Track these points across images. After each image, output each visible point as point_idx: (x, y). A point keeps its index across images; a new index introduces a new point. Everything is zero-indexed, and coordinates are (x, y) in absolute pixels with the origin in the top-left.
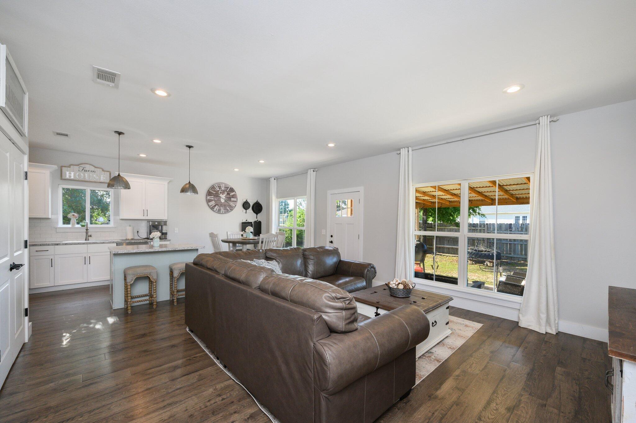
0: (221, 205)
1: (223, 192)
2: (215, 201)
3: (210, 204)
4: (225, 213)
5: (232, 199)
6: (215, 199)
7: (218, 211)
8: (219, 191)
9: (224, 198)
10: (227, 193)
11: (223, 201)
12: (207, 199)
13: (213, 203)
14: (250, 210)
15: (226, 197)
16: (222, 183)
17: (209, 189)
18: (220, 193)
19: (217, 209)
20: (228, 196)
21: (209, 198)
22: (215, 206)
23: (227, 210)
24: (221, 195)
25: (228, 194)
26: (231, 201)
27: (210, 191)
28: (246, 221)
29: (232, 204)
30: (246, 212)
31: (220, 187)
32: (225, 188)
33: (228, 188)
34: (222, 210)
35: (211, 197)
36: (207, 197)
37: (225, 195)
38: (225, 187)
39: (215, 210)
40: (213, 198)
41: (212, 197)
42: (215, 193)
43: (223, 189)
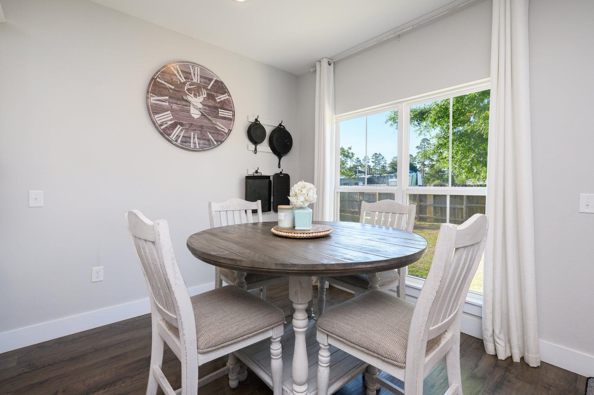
0: (192, 125)
1: (197, 90)
2: (172, 111)
3: (159, 118)
4: (202, 149)
5: (222, 113)
6: (174, 106)
7: (182, 141)
8: (184, 83)
9: (201, 106)
10: (208, 94)
11: (195, 114)
12: (147, 103)
13: (166, 118)
14: (264, 147)
15: (205, 103)
16: (194, 64)
17: (155, 75)
18: (189, 90)
19: (178, 136)
20: (211, 103)
21: (154, 99)
22: (173, 126)
23: (209, 140)
24: (191, 98)
25: (210, 97)
26: (217, 116)
27: (158, 80)
28: (257, 172)
29: (220, 125)
30: (256, 149)
31: (187, 75)
32: (203, 80)
33: (210, 80)
34: (195, 140)
35: (161, 98)
36: (147, 98)
37: (201, 99)
38: (201, 77)
39: (173, 137)
40: (167, 104)
41: (164, 101)
42: (174, 90)
43: (195, 81)
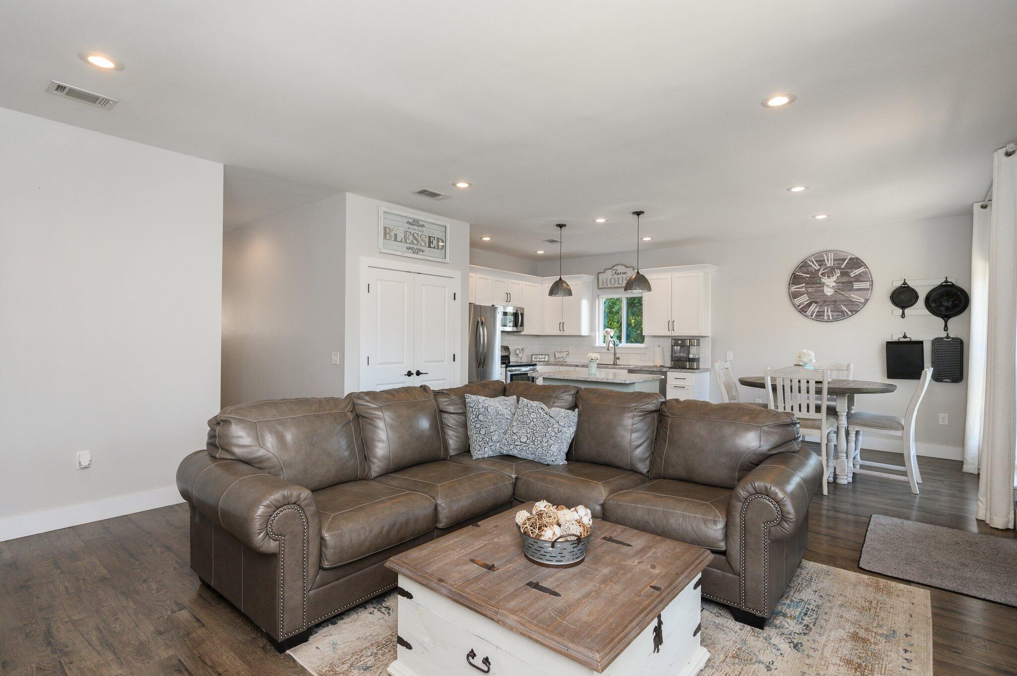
0: (826, 301)
1: (830, 272)
2: (808, 293)
3: (797, 301)
4: (836, 320)
5: (856, 285)
6: (810, 290)
7: (816, 316)
8: (819, 270)
9: (834, 284)
10: (841, 273)
11: (828, 292)
12: (789, 292)
13: (804, 299)
14: (919, 309)
15: (839, 281)
16: (827, 252)
17: (794, 271)
18: (823, 274)
19: (813, 312)
20: (845, 279)
21: (794, 288)
22: (809, 305)
23: (842, 312)
24: (825, 280)
25: (844, 274)
26: (852, 289)
27: (797, 273)
28: (905, 337)
29: (854, 296)
30: (903, 313)
31: (821, 262)
32: (836, 262)
33: (844, 260)
34: (828, 312)
35: (799, 286)
36: (789, 288)
37: (834, 278)
38: (834, 260)
39: (809, 313)
40: (804, 289)
41: (801, 288)
42: (810, 277)
43: (828, 265)
